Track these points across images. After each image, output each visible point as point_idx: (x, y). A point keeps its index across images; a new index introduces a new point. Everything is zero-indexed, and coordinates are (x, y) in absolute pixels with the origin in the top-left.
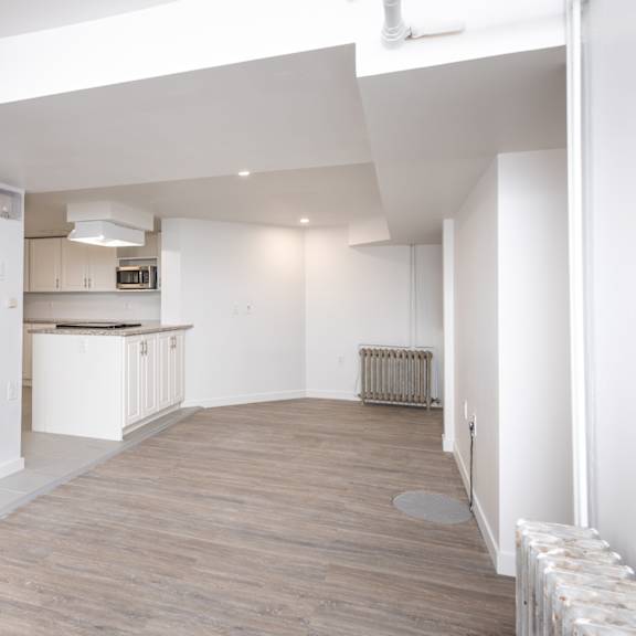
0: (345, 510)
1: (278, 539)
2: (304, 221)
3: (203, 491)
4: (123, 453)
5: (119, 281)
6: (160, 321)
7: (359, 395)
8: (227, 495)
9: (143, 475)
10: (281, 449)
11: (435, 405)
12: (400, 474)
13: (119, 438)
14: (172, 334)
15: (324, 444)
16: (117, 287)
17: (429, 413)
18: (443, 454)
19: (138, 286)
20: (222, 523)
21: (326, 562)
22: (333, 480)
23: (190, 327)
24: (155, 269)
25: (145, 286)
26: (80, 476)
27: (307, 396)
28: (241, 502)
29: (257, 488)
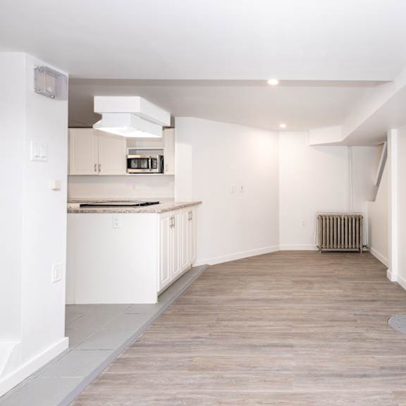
0: (367, 338)
1: (340, 376)
2: (283, 126)
3: (255, 341)
4: (163, 315)
5: (129, 166)
6: (173, 199)
7: (318, 247)
8: (276, 341)
9: (195, 334)
10: (291, 293)
11: (365, 249)
12: (379, 302)
13: (154, 300)
14: (189, 209)
15: (315, 286)
16: (127, 171)
17: (363, 255)
18: (393, 283)
19: (148, 171)
20: (287, 370)
21: (389, 391)
22: (342, 314)
23: (200, 203)
24: (162, 157)
25: (154, 170)
26: (134, 346)
27: (281, 249)
28: (291, 346)
29: (294, 331)
